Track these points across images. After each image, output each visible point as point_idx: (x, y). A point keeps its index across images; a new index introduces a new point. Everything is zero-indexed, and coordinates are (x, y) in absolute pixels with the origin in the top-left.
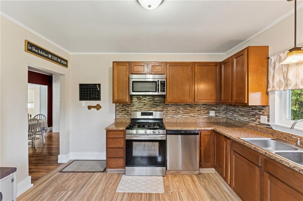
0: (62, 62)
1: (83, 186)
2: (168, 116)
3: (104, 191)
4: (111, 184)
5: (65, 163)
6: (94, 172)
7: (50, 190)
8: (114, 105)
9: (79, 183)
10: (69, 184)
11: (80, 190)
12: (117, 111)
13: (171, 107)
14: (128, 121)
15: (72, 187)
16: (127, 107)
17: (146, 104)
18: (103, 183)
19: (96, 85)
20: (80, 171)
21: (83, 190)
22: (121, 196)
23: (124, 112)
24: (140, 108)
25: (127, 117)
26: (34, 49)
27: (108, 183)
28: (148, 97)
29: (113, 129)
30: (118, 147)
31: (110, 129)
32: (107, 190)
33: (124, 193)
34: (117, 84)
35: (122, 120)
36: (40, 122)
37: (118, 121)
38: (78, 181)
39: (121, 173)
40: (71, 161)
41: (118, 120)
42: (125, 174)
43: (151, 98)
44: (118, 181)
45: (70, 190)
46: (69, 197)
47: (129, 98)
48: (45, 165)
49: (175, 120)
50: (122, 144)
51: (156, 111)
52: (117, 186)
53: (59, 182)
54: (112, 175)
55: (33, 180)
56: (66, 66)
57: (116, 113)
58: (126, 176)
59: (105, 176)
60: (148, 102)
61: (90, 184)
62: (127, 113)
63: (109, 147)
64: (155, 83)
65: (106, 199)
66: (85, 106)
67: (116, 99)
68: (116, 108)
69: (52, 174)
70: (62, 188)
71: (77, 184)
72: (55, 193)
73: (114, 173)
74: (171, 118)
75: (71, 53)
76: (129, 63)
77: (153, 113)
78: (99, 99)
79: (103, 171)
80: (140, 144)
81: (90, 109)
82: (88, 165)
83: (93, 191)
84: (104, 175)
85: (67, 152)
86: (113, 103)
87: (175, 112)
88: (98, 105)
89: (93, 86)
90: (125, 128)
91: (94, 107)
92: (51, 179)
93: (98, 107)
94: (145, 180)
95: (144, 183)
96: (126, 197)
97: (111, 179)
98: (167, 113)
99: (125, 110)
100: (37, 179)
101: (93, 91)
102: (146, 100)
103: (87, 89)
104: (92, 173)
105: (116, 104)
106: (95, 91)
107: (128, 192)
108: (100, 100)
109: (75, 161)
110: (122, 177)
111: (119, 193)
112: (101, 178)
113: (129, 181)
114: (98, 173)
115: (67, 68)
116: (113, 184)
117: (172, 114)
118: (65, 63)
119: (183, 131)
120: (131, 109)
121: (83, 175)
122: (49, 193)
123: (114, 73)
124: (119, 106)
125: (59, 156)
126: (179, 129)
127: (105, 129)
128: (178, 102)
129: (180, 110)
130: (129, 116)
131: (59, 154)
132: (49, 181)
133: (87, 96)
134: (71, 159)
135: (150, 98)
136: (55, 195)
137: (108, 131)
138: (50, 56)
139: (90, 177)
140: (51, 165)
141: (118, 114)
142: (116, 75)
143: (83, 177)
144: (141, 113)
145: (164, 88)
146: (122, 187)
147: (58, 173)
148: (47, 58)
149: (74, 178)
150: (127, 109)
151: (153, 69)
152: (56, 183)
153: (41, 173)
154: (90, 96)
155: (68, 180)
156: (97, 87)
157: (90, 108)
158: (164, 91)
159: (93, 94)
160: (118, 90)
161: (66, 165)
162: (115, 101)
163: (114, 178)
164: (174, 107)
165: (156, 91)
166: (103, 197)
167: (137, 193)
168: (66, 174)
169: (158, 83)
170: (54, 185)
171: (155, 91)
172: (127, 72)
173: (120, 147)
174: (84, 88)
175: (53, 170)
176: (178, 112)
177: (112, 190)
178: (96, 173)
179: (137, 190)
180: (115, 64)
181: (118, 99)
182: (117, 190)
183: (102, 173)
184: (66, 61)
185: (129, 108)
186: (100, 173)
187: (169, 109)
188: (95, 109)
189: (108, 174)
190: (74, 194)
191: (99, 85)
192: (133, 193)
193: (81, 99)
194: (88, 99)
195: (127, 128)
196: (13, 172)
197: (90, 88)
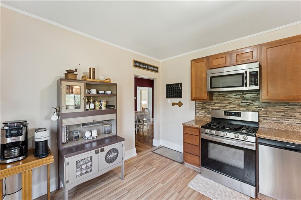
0: (154, 69)
1: (163, 168)
2: (267, 119)
3: (178, 179)
4: (185, 177)
5: (157, 147)
6: (174, 161)
7: (145, 161)
8: (194, 102)
9: (162, 164)
10: (156, 162)
11: (161, 170)
12: (197, 109)
13: (275, 106)
14: (208, 120)
15: (156, 166)
16: (208, 105)
17: (231, 102)
18: (178, 172)
19: (178, 84)
20: (164, 156)
21: (162, 171)
22: (191, 192)
23: (204, 110)
24: (224, 106)
25: (208, 116)
26: (137, 65)
27: (183, 175)
28: (234, 94)
29: (189, 125)
30: (194, 144)
31: (186, 125)
32: (180, 180)
33: (195, 191)
34: (195, 81)
35: (201, 118)
36: (146, 113)
37: (198, 119)
38: (161, 163)
39: (197, 171)
40: (161, 147)
41: (198, 117)
42: (200, 173)
43: (239, 95)
44: (192, 177)
45: (155, 167)
46: (153, 171)
47: (207, 96)
48: (145, 144)
49: (282, 127)
50: (198, 142)
51: (248, 110)
52: (190, 181)
53: (150, 158)
54: (189, 169)
55: (138, 152)
56: (157, 71)
57: (196, 110)
58: (201, 176)
59: (182, 168)
60: (234, 99)
61: (168, 169)
62: (208, 111)
63: (186, 142)
64: (241, 76)
65: (177, 187)
66: (170, 103)
67: (194, 96)
68: (196, 105)
69: (147, 151)
70: (150, 163)
71: (160, 165)
72: (146, 165)
73: (190, 169)
74: (275, 123)
75: (161, 61)
76: (208, 58)
77: (241, 113)
78: (180, 96)
79: (181, 162)
80: (229, 150)
81: (174, 106)
82: (172, 154)
83: (169, 175)
84: (181, 166)
85: (158, 139)
86: (191, 101)
87: (283, 114)
88: (180, 102)
89: (176, 85)
90: (200, 126)
91: (177, 104)
92: (147, 154)
93: (180, 104)
94: (222, 189)
95: (219, 192)
96: (195, 195)
97: (186, 172)
98: (266, 114)
99: (205, 108)
100: (140, 152)
101: (176, 90)
102: (232, 97)
103: (171, 88)
104: (172, 161)
105: (196, 102)
106: (178, 90)
107: (198, 191)
108: (182, 98)
109: (163, 147)
110: (197, 175)
111: (190, 188)
112: (178, 168)
113: (203, 182)
114: (177, 163)
115: (158, 73)
116: (187, 177)
117: (276, 117)
118: (156, 69)
119: (293, 144)
120: (211, 107)
121: (166, 160)
122: (143, 163)
123: (192, 71)
124: (199, 103)
125: (153, 140)
126: (284, 140)
127: (182, 125)
128: (285, 99)
129: (296, 112)
130: (210, 114)
131: (153, 139)
132: (145, 155)
133: (172, 94)
134: (161, 145)
135: (237, 95)
136: (146, 166)
137: (185, 127)
138: (146, 67)
139: (171, 163)
140: (148, 145)
141: (198, 112)
142: (194, 73)
143: (165, 161)
144: (224, 112)
145: (256, 81)
146: (194, 184)
147: (151, 152)
148: (145, 68)
149: (159, 159)
150: (208, 107)
151: (238, 58)
152: (148, 158)
153: (142, 149)
154: (174, 94)
155: (155, 159)
156: (179, 86)
157: (173, 104)
158: (257, 85)
159: (176, 92)
160: (196, 88)
161: (157, 148)
162: (193, 99)
163: (189, 173)
164: (282, 107)
165: (243, 86)
166: (175, 183)
167: (208, 198)
168: (155, 155)
169: (245, 75)
170: (147, 159)
171: (241, 85)
172: (206, 68)
173: (196, 144)
174: (170, 88)
175: (148, 149)
176: (291, 116)
177: (184, 182)
178: (176, 162)
179: (209, 194)
180: (193, 62)
181: (196, 96)
182: (189, 184)
183: (180, 164)
184: (157, 68)
185: (210, 106)
186: (179, 163)
187: (270, 109)
188: (178, 106)
189: (184, 167)
190: (157, 171)
191: (181, 84)
192: (203, 195)
193: (168, 97)
194: (172, 97)
195: (202, 127)
196: (123, 141)
197: (173, 88)
